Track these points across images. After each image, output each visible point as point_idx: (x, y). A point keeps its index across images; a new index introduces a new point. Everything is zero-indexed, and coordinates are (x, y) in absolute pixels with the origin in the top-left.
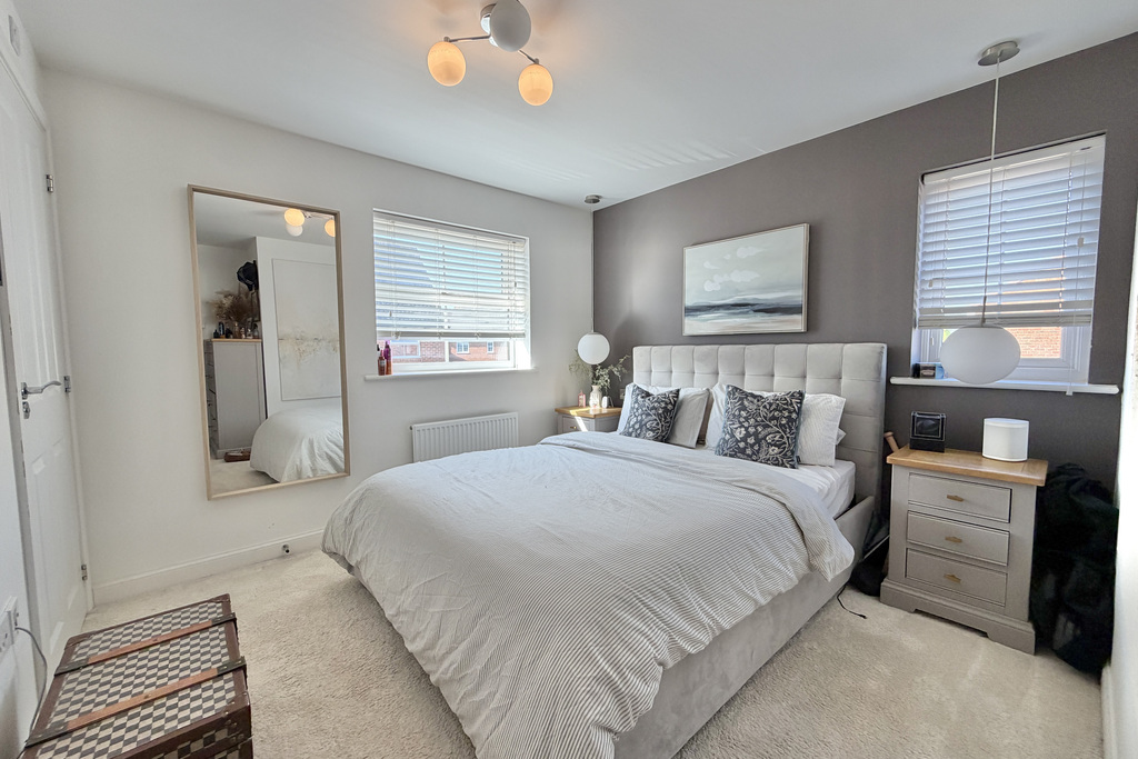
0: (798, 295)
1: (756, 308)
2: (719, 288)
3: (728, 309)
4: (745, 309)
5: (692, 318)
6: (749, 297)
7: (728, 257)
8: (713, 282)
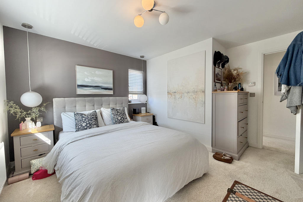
0: (111, 86)
1: (102, 88)
2: (90, 81)
3: (93, 87)
4: (99, 88)
5: (80, 89)
6: (100, 85)
7: (93, 73)
8: (88, 79)
